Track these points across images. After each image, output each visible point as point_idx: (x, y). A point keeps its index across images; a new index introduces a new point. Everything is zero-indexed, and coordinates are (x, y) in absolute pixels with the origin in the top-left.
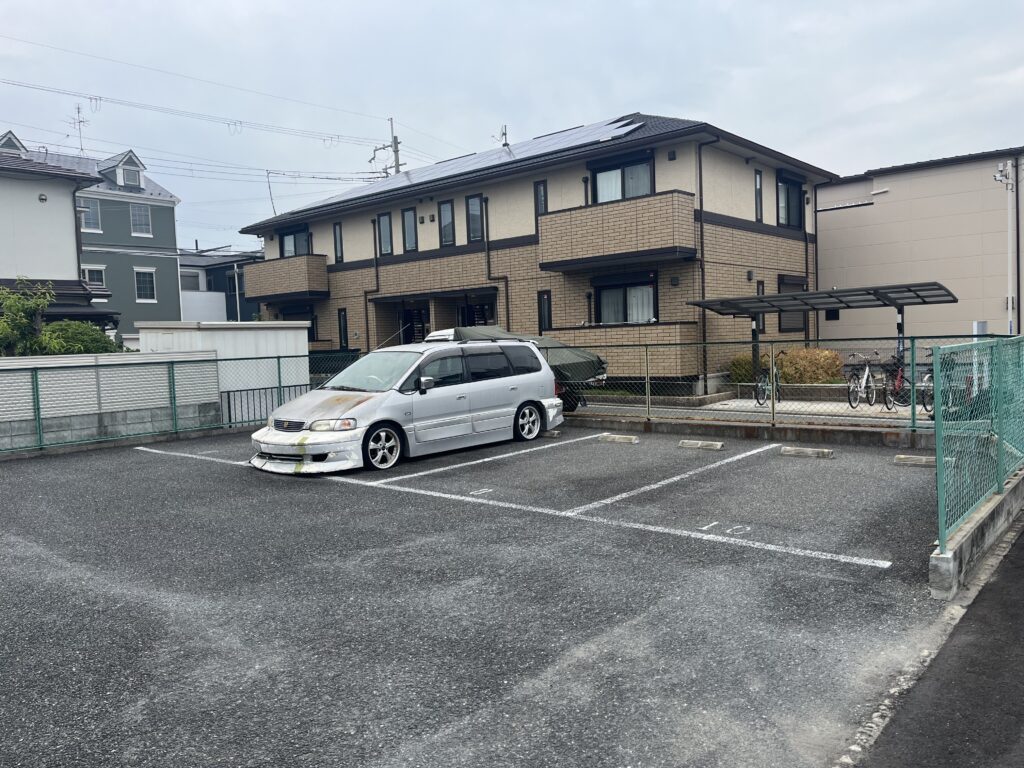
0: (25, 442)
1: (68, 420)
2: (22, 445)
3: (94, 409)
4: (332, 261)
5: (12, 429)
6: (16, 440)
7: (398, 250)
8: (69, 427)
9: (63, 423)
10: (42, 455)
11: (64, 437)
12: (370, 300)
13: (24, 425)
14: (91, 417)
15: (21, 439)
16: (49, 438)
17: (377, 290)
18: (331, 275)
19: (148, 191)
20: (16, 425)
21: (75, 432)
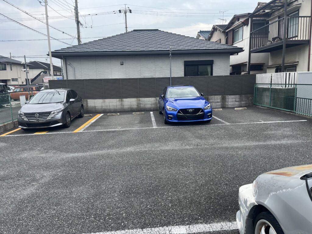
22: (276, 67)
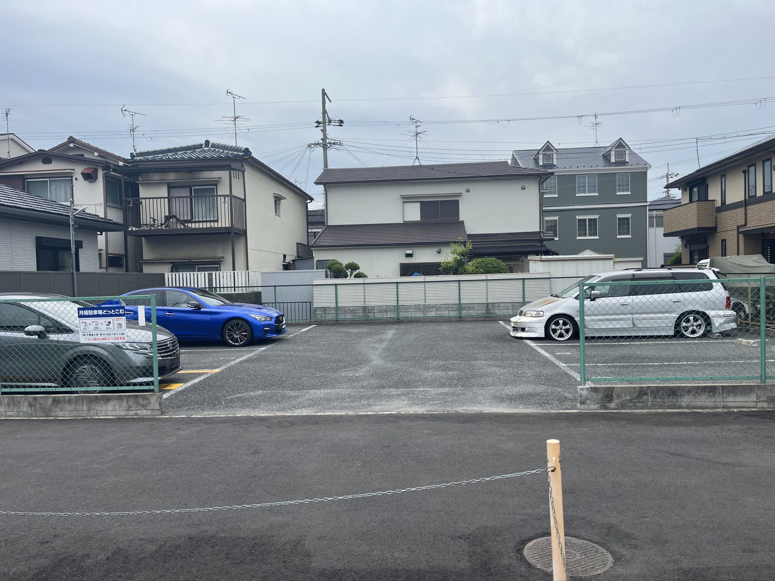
0: (454, 314)
1: (472, 305)
2: (453, 315)
3: (485, 301)
4: (719, 204)
5: (449, 307)
6: (451, 312)
7: (760, 193)
8: (473, 308)
9: (470, 306)
10: (460, 320)
11: (471, 313)
12: (741, 233)
13: (454, 306)
14: (483, 305)
15: (452, 312)
16: (464, 313)
17: (746, 225)
18: (718, 214)
19: (630, 164)
20: (451, 306)
21: (475, 311)
22: (172, 263)
